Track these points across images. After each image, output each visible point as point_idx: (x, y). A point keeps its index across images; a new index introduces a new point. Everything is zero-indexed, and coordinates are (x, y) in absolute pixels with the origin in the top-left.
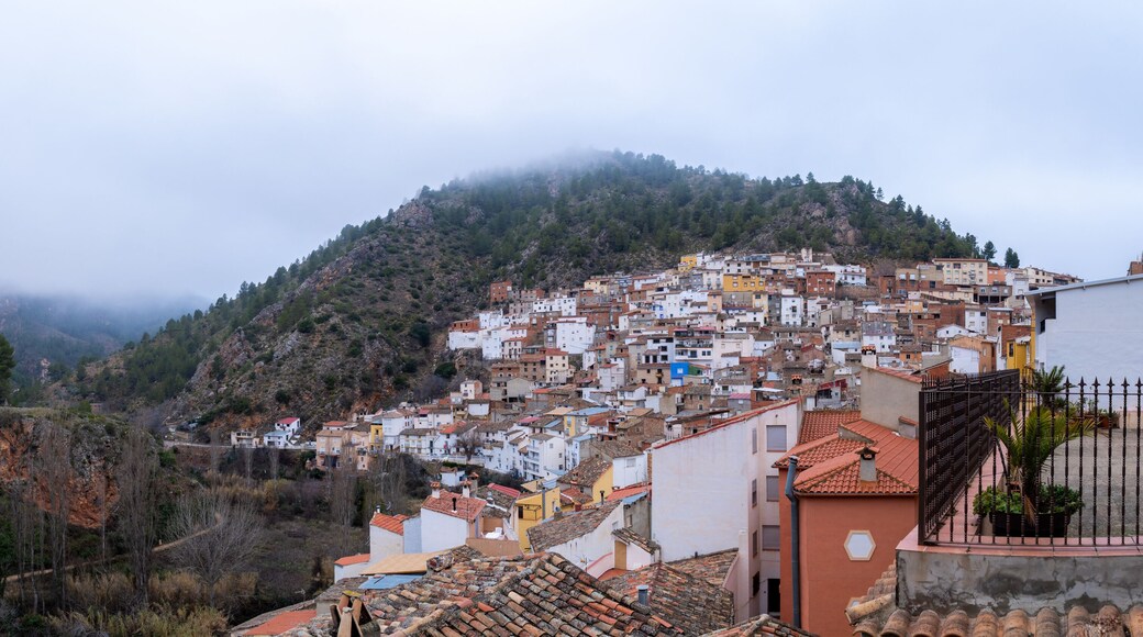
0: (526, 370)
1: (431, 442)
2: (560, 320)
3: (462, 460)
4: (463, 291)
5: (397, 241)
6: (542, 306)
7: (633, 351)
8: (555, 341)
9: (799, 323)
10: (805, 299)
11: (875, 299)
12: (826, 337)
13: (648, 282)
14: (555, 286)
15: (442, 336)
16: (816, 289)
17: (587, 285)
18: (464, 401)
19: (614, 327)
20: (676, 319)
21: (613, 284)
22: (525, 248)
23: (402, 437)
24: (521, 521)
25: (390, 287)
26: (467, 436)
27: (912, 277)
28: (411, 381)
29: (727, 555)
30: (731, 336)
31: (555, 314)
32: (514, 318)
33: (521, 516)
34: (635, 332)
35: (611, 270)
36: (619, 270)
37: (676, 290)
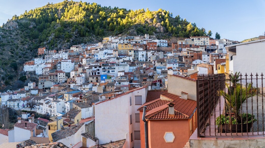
0: (51, 78)
1: (18, 104)
2: (62, 61)
3: (29, 110)
4: (29, 51)
5: (6, 34)
6: (56, 56)
7: (88, 71)
8: (60, 68)
9: (145, 60)
10: (147, 52)
11: (170, 51)
12: (154, 65)
13: (92, 47)
14: (60, 49)
15: (22, 67)
16: (150, 48)
17: (71, 48)
18: (29, 89)
19: (81, 63)
20: (102, 60)
21: (80, 48)
22: (50, 36)
23: (8, 102)
24: (49, 130)
25: (4, 50)
26: (30, 101)
27: (184, 43)
28: (11, 82)
29: (122, 141)
30: (121, 65)
31: (61, 59)
32: (46, 60)
33: (49, 129)
34: (88, 64)
35: (80, 43)
36: (83, 43)
37: (102, 49)
